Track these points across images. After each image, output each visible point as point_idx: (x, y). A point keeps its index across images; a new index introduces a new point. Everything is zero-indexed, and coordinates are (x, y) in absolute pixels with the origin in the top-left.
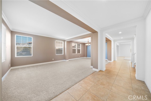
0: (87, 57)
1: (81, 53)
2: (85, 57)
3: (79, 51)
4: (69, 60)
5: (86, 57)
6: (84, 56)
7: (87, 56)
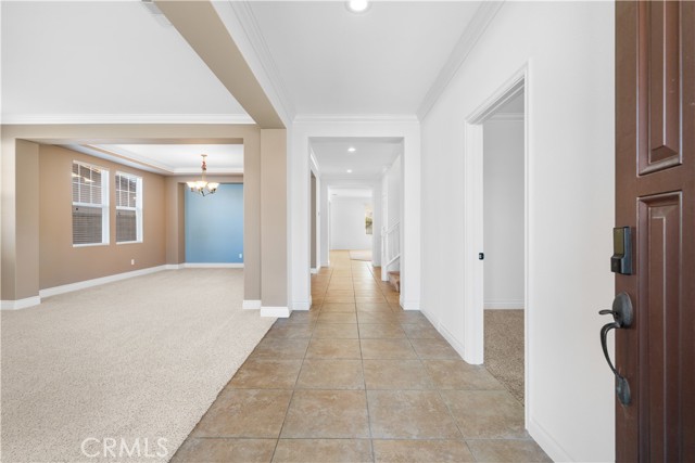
0: (186, 265)
1: (140, 238)
2: (168, 267)
3: (124, 225)
4: (43, 300)
5: (176, 267)
6: (164, 260)
7: (182, 260)
